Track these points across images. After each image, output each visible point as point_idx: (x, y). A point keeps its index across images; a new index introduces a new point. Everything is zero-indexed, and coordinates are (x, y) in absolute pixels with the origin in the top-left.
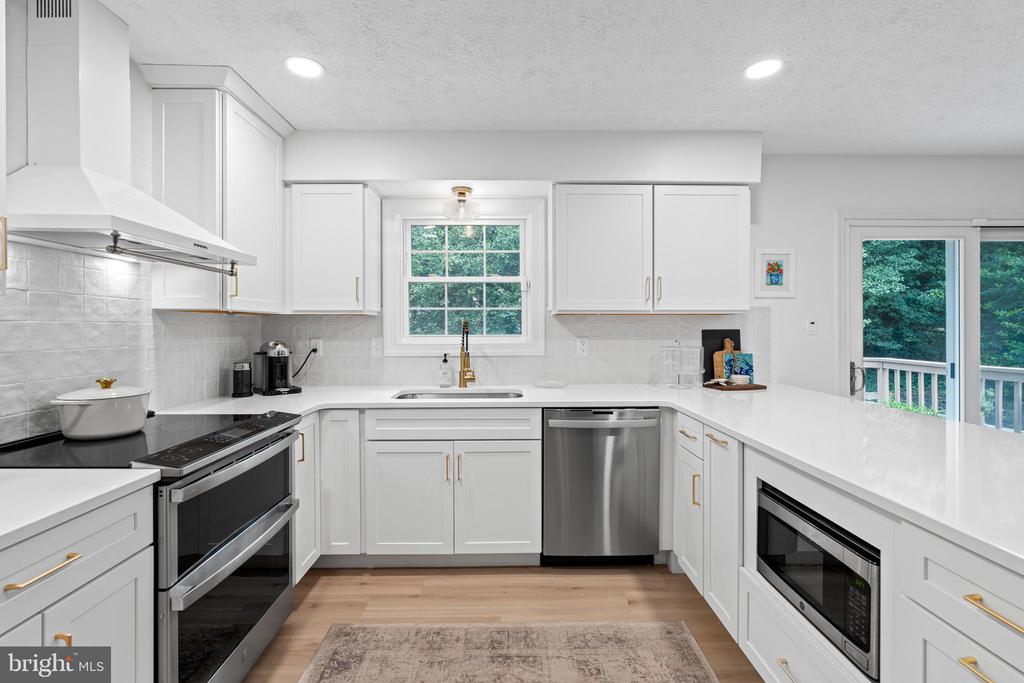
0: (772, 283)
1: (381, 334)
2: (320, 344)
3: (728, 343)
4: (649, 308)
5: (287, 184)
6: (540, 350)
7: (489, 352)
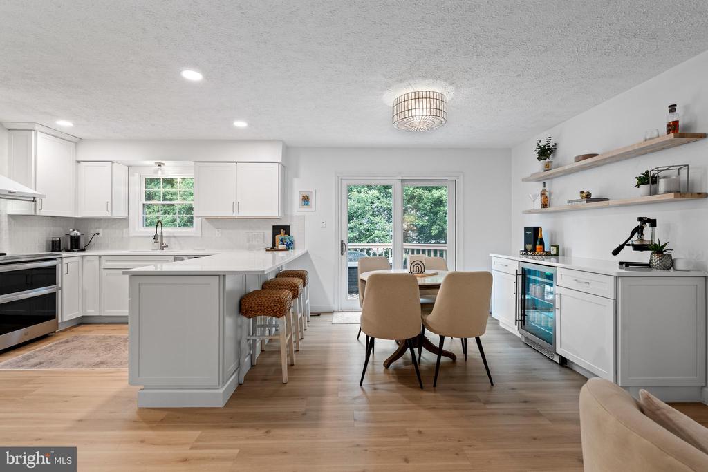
0: (304, 205)
1: (128, 227)
2: (101, 231)
3: (283, 231)
4: (234, 215)
5: (79, 162)
6: (199, 234)
7: (176, 235)
